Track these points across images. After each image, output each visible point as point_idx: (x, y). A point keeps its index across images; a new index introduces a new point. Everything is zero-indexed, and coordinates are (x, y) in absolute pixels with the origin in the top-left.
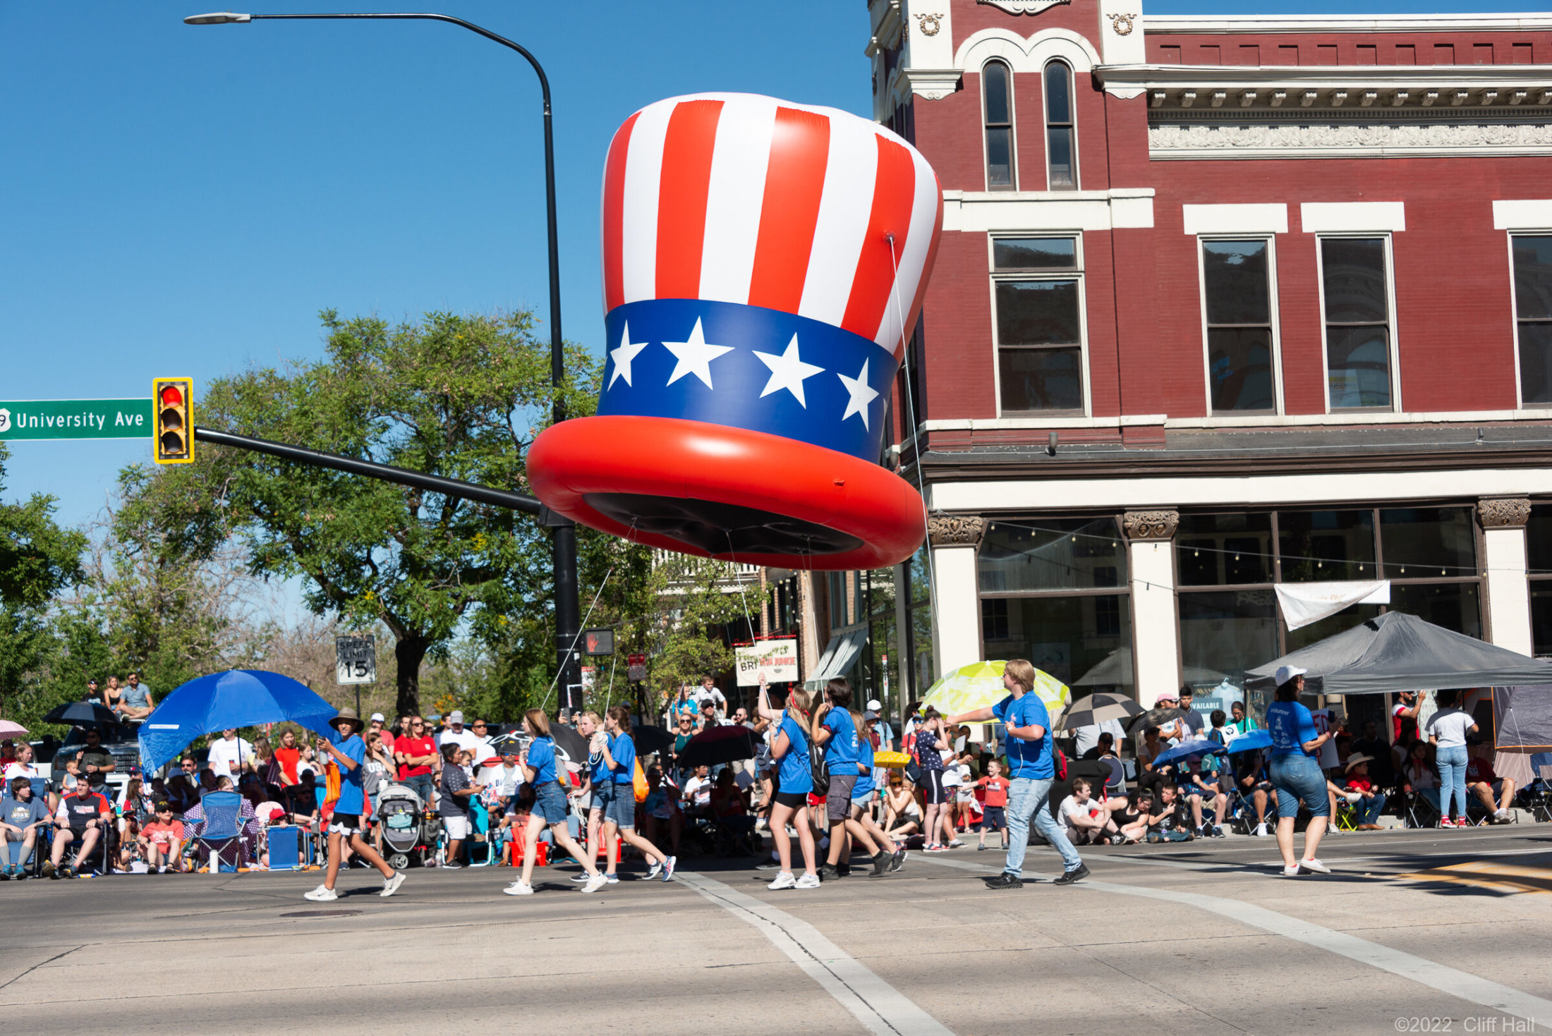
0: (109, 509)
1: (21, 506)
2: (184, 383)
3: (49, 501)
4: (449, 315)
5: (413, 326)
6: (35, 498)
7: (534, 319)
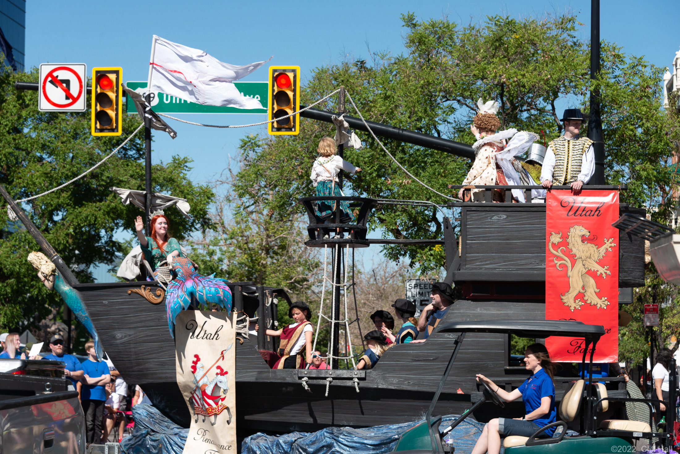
0: (230, 170)
1: (165, 165)
2: (294, 71)
3: (186, 162)
4: (507, 18)
5: (477, 27)
6: (175, 159)
7: (577, 23)
